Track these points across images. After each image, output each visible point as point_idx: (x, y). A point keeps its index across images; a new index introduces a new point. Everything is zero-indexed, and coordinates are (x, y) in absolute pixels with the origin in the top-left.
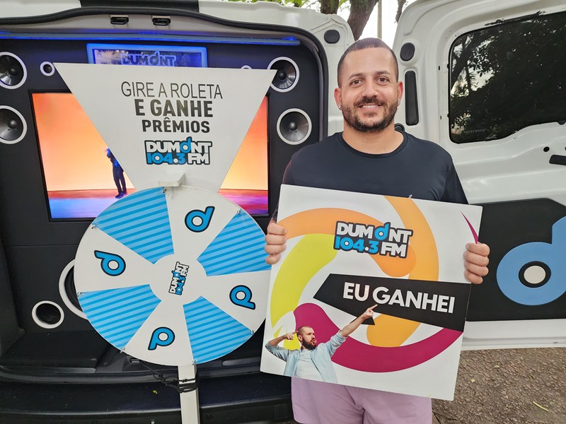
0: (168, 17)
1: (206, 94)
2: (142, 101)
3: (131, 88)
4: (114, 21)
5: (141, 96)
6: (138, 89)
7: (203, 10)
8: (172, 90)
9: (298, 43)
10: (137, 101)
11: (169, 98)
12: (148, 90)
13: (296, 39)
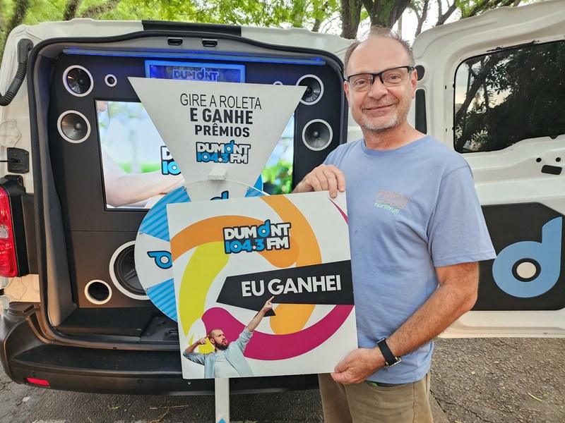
0: (216, 40)
1: (248, 105)
2: (196, 109)
3: (188, 98)
4: (170, 42)
5: (196, 106)
6: (193, 100)
7: (244, 35)
8: (221, 101)
9: (324, 63)
10: (192, 110)
11: (218, 108)
12: (201, 100)
13: (321, 60)
